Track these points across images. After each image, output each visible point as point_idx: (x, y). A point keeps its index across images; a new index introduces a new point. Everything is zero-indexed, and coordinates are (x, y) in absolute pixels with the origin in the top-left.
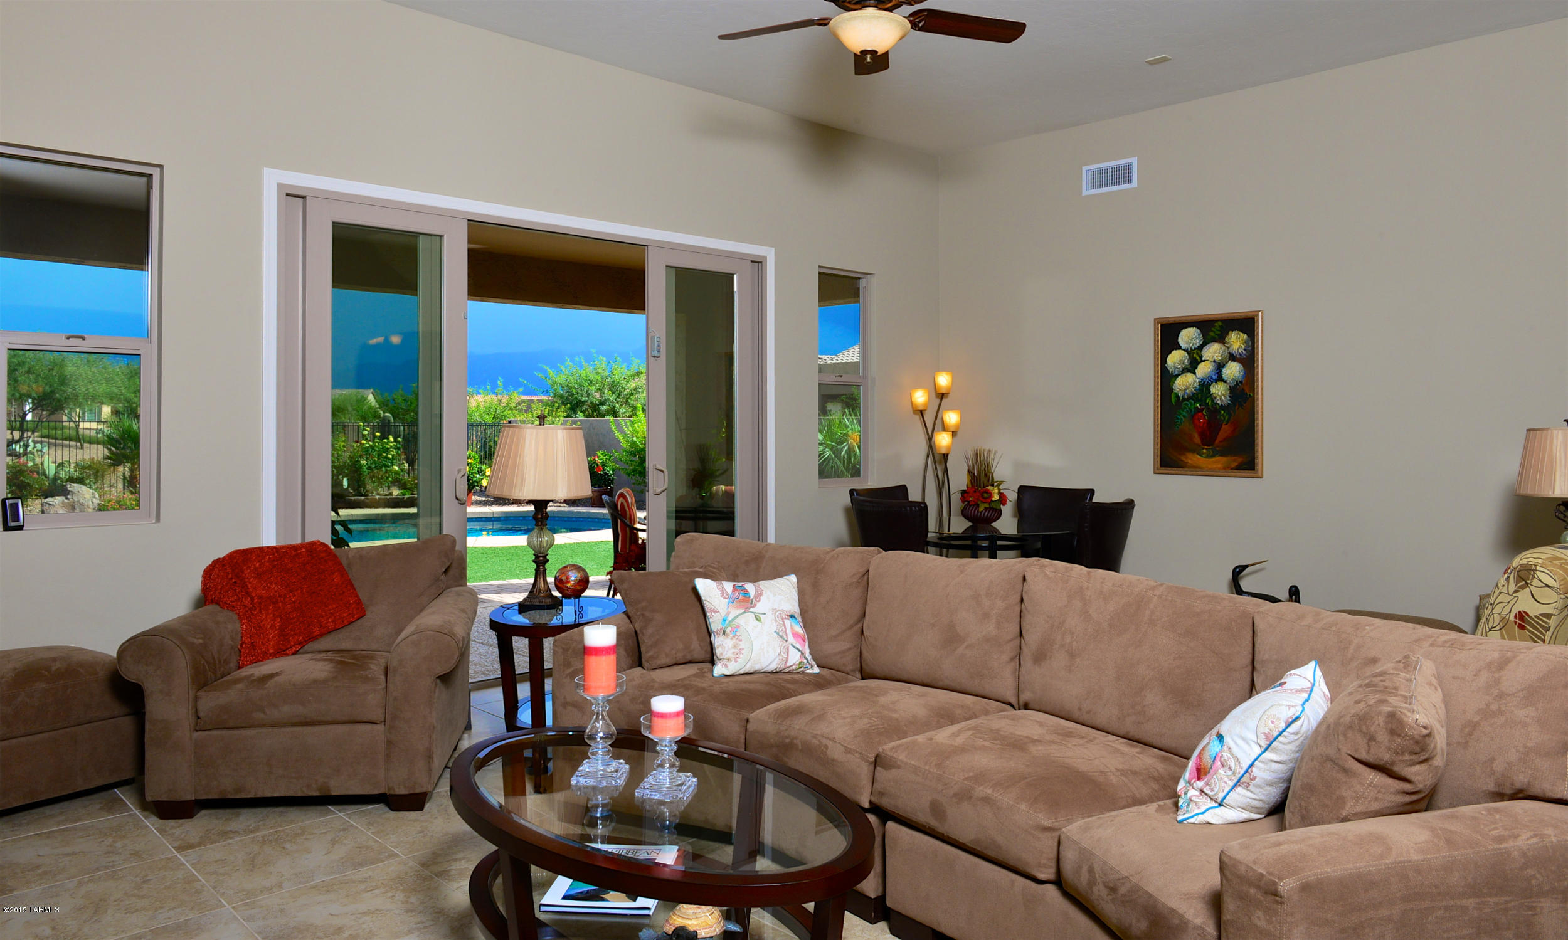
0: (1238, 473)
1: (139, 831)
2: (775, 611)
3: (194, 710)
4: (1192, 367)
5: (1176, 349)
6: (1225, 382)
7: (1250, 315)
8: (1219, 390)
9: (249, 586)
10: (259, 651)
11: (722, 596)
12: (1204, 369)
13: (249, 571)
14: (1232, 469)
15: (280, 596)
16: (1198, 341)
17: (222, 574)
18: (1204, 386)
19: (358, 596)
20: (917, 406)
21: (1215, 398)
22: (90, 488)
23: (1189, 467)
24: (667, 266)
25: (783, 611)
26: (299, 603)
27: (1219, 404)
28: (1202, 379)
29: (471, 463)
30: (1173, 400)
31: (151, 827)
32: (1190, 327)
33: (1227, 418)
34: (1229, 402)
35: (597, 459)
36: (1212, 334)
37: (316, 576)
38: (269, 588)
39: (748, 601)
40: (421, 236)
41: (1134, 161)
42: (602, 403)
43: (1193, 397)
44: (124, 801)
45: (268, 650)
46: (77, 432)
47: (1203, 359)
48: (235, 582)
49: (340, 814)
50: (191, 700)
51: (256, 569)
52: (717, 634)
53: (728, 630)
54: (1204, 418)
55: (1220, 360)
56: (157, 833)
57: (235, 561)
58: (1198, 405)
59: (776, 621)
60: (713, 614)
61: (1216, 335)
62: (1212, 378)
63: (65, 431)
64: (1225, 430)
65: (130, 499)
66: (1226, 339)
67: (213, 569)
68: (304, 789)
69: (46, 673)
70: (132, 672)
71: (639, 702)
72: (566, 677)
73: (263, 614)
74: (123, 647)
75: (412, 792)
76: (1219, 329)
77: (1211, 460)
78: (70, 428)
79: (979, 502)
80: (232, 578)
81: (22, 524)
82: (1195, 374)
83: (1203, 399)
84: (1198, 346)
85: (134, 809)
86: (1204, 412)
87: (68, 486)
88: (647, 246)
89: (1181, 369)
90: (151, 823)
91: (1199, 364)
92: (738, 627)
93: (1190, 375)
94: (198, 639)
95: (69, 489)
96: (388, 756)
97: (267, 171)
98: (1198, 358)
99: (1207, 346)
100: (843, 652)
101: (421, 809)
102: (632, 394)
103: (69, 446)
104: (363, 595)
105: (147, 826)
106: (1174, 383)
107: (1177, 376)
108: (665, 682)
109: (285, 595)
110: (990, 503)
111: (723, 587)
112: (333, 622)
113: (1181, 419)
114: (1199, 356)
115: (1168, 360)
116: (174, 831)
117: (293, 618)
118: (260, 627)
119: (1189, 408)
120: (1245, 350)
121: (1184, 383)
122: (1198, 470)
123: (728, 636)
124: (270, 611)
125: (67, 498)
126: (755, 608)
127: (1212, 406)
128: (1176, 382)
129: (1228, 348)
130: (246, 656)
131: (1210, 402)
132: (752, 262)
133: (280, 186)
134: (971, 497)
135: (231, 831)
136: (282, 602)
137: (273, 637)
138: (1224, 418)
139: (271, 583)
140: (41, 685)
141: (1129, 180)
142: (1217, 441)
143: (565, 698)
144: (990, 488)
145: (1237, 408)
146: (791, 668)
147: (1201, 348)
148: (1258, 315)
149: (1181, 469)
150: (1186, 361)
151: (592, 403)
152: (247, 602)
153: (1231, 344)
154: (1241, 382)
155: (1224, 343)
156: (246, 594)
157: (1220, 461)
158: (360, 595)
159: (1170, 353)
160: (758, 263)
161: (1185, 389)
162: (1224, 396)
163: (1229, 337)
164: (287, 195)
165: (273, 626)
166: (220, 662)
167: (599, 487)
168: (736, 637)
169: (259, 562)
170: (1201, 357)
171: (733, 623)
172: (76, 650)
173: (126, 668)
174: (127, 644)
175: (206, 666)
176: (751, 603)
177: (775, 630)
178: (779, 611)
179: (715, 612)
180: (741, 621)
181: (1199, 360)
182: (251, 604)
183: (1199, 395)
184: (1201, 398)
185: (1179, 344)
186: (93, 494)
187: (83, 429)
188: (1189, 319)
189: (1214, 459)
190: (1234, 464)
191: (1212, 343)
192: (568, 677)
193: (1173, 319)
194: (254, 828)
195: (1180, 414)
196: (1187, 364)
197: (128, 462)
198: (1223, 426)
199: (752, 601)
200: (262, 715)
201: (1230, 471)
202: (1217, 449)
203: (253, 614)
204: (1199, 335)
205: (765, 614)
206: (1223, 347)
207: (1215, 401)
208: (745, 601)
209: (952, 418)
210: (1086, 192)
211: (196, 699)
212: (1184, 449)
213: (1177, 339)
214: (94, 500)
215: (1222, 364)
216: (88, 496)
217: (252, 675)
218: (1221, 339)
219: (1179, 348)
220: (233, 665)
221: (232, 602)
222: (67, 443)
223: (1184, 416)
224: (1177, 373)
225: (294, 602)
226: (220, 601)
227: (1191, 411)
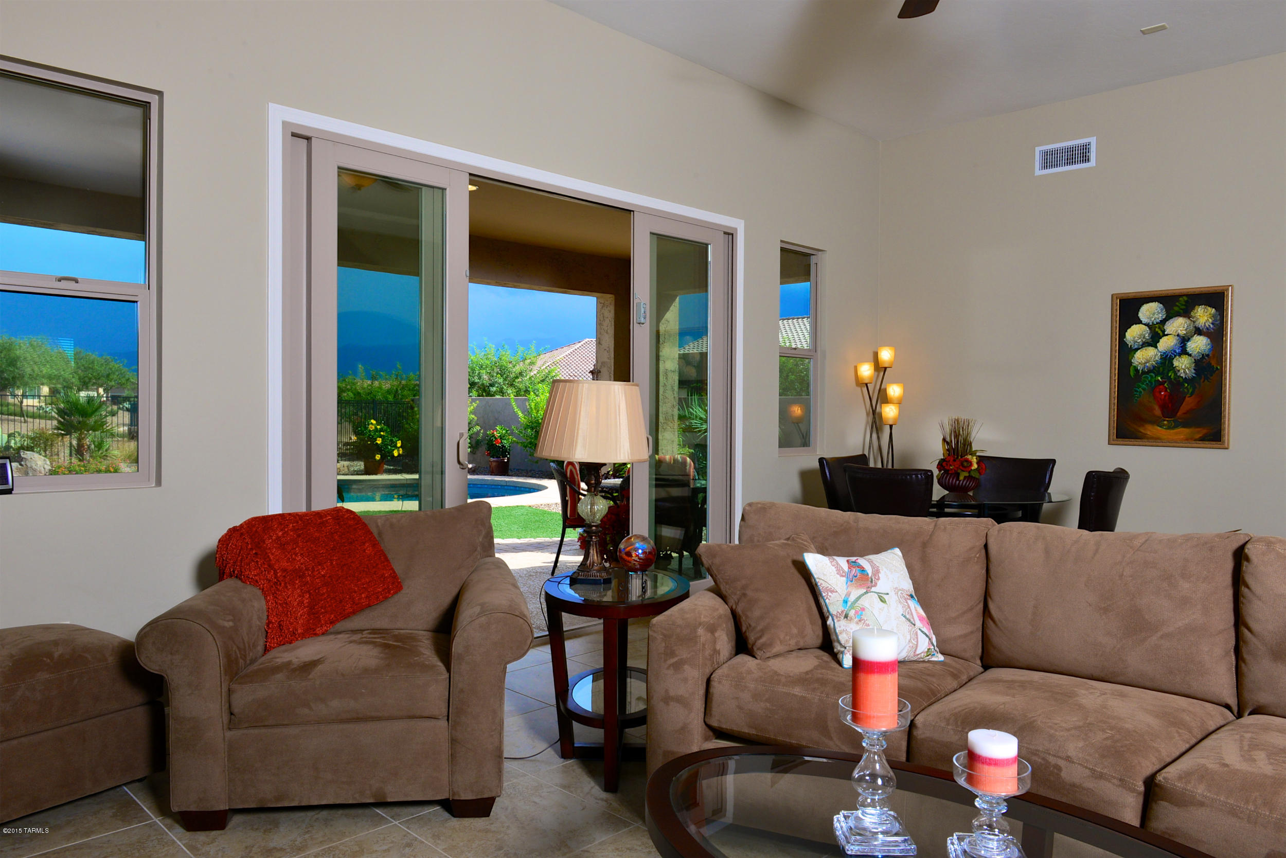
0: (1201, 444)
1: (166, 849)
2: (897, 590)
3: (227, 705)
4: (1153, 341)
5: (1136, 324)
6: (1190, 355)
7: (1219, 290)
8: (1182, 363)
9: (272, 557)
10: (286, 631)
11: (838, 573)
12: (1166, 344)
13: (270, 541)
14: (1195, 440)
15: (307, 569)
16: (1160, 315)
17: (240, 544)
18: (1167, 359)
19: (392, 569)
20: (863, 379)
21: (1179, 371)
22: (40, 455)
23: (1148, 438)
24: (651, 233)
25: (903, 590)
26: (329, 577)
27: (1182, 377)
28: (1164, 353)
29: (383, 436)
30: (1132, 373)
31: (178, 842)
32: (1152, 302)
33: (1191, 391)
34: (1194, 375)
35: (495, 433)
36: (1176, 308)
37: (345, 546)
38: (295, 559)
39: (867, 579)
40: (424, 188)
41: (1093, 140)
42: (492, 385)
43: (1155, 370)
44: (139, 804)
45: (297, 630)
46: (21, 408)
47: (1166, 333)
48: (256, 554)
49: (395, 822)
50: (224, 694)
51: (278, 538)
52: (837, 617)
53: (852, 613)
54: (1166, 391)
55: (1185, 334)
56: (188, 852)
57: (254, 529)
58: (1159, 378)
59: (900, 602)
60: (830, 594)
61: (1181, 309)
62: (1175, 351)
63: (10, 407)
64: (1189, 403)
65: (79, 466)
66: (1192, 314)
67: (230, 539)
68: (357, 796)
69: (49, 661)
70: (152, 662)
71: (764, 699)
72: (668, 668)
73: (288, 590)
74: (143, 633)
75: (479, 797)
76: (1184, 303)
77: (1172, 431)
78: (15, 405)
79: (959, 471)
80: (252, 549)
81: (11, 487)
82: (1156, 347)
83: (1165, 372)
84: (1161, 321)
85: (153, 817)
86: (1166, 385)
87: (22, 454)
88: (633, 211)
89: (1141, 343)
90: (177, 837)
91: (1161, 338)
92: (863, 609)
93: (1151, 348)
94: (228, 621)
95: (22, 456)
96: (453, 757)
97: (272, 107)
98: (1159, 332)
99: (1171, 321)
100: (965, 636)
101: (488, 815)
102: (517, 377)
103: (14, 421)
104: (398, 567)
105: (174, 842)
106: (1133, 356)
107: (1137, 349)
108: (792, 675)
109: (313, 568)
110: (969, 472)
111: (837, 563)
112: (367, 597)
113: (1141, 392)
114: (1162, 331)
115: (1127, 334)
116: (208, 849)
117: (323, 594)
118: (286, 604)
119: (1149, 381)
120: (1212, 324)
121: (1144, 357)
122: (1159, 441)
123: (851, 620)
124: (297, 586)
125: (21, 465)
126: (877, 587)
127: (1175, 379)
128: (1135, 356)
129: (1194, 322)
130: (273, 638)
131: (1173, 375)
132: (725, 233)
133: (285, 124)
134: (951, 465)
135: (275, 848)
136: (309, 575)
137: (301, 616)
138: (1188, 391)
139: (296, 555)
140: (43, 676)
141: (1087, 160)
142: (1179, 414)
143: (667, 691)
144: (969, 457)
145: (1202, 380)
146: (919, 656)
147: (1163, 322)
148: (1227, 290)
149: (1139, 440)
150: (1147, 335)
151: (483, 384)
152: (270, 575)
153: (1198, 319)
154: (1208, 355)
155: (1189, 318)
156: (269, 566)
157: (1183, 432)
158: (394, 568)
159: (1130, 327)
160: (730, 235)
161: (1146, 363)
162: (1188, 369)
163: (1196, 311)
164: (292, 136)
165: (301, 603)
166: (249, 646)
167: (497, 458)
168: (863, 622)
169: (281, 530)
170: (1164, 331)
171: (857, 605)
172: (78, 630)
173: (147, 657)
174: (148, 629)
175: (238, 652)
176: (872, 582)
177: (902, 613)
178: (900, 590)
179: (832, 592)
180: (865, 602)
181: (1161, 334)
182: (275, 578)
183: (1161, 368)
184: (1163, 370)
185: (1140, 319)
186: (45, 460)
187: (27, 406)
188: (1151, 295)
189: (1176, 430)
190: (1197, 436)
191: (1176, 318)
192: (672, 668)
193: (1134, 294)
194: (301, 843)
195: (1140, 387)
196: (1147, 338)
197: (75, 432)
198: (1187, 399)
199: (872, 579)
200: (306, 711)
201: (1194, 442)
202: (1180, 420)
203: (278, 590)
204: (1162, 310)
205: (888, 594)
206: (1188, 322)
207: (1178, 374)
208: (864, 580)
209: (894, 391)
210: (1038, 172)
211: (230, 692)
212: (1143, 421)
213: (1138, 314)
214: (46, 466)
215: (1186, 338)
216: (40, 463)
217: (290, 663)
218: (1186, 313)
219: (1140, 322)
220: (260, 648)
221: (255, 575)
222: (13, 417)
223: (1144, 389)
224: (1136, 347)
225: (324, 576)
226: (241, 575)
227: (1151, 383)
